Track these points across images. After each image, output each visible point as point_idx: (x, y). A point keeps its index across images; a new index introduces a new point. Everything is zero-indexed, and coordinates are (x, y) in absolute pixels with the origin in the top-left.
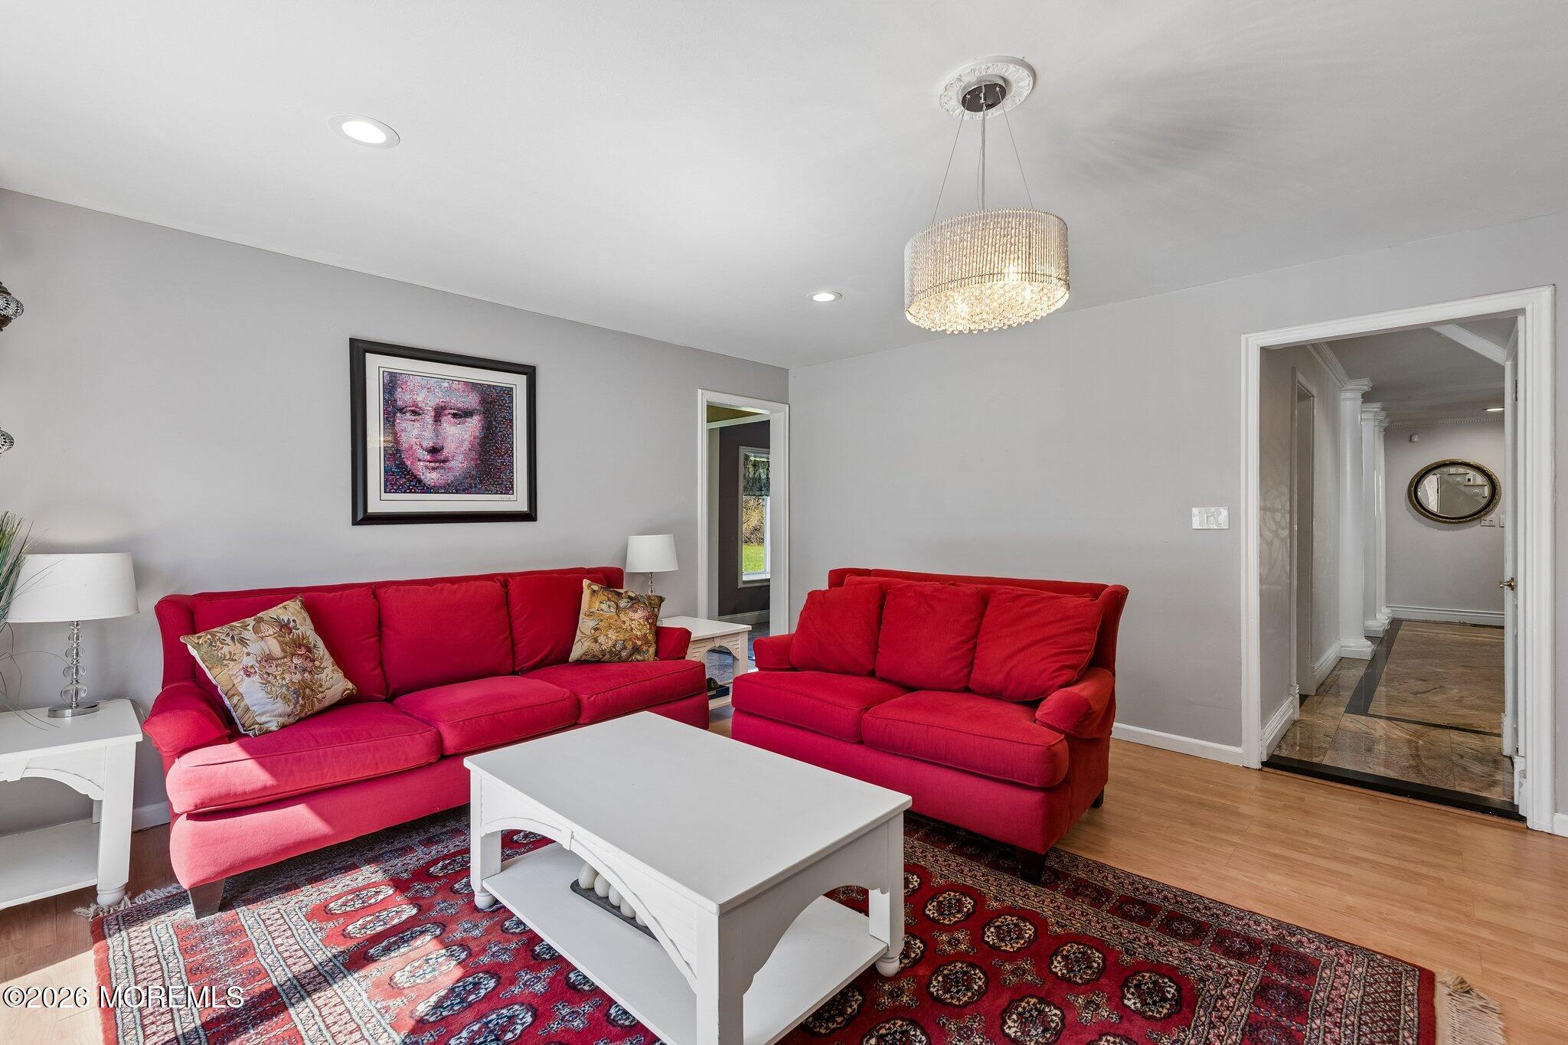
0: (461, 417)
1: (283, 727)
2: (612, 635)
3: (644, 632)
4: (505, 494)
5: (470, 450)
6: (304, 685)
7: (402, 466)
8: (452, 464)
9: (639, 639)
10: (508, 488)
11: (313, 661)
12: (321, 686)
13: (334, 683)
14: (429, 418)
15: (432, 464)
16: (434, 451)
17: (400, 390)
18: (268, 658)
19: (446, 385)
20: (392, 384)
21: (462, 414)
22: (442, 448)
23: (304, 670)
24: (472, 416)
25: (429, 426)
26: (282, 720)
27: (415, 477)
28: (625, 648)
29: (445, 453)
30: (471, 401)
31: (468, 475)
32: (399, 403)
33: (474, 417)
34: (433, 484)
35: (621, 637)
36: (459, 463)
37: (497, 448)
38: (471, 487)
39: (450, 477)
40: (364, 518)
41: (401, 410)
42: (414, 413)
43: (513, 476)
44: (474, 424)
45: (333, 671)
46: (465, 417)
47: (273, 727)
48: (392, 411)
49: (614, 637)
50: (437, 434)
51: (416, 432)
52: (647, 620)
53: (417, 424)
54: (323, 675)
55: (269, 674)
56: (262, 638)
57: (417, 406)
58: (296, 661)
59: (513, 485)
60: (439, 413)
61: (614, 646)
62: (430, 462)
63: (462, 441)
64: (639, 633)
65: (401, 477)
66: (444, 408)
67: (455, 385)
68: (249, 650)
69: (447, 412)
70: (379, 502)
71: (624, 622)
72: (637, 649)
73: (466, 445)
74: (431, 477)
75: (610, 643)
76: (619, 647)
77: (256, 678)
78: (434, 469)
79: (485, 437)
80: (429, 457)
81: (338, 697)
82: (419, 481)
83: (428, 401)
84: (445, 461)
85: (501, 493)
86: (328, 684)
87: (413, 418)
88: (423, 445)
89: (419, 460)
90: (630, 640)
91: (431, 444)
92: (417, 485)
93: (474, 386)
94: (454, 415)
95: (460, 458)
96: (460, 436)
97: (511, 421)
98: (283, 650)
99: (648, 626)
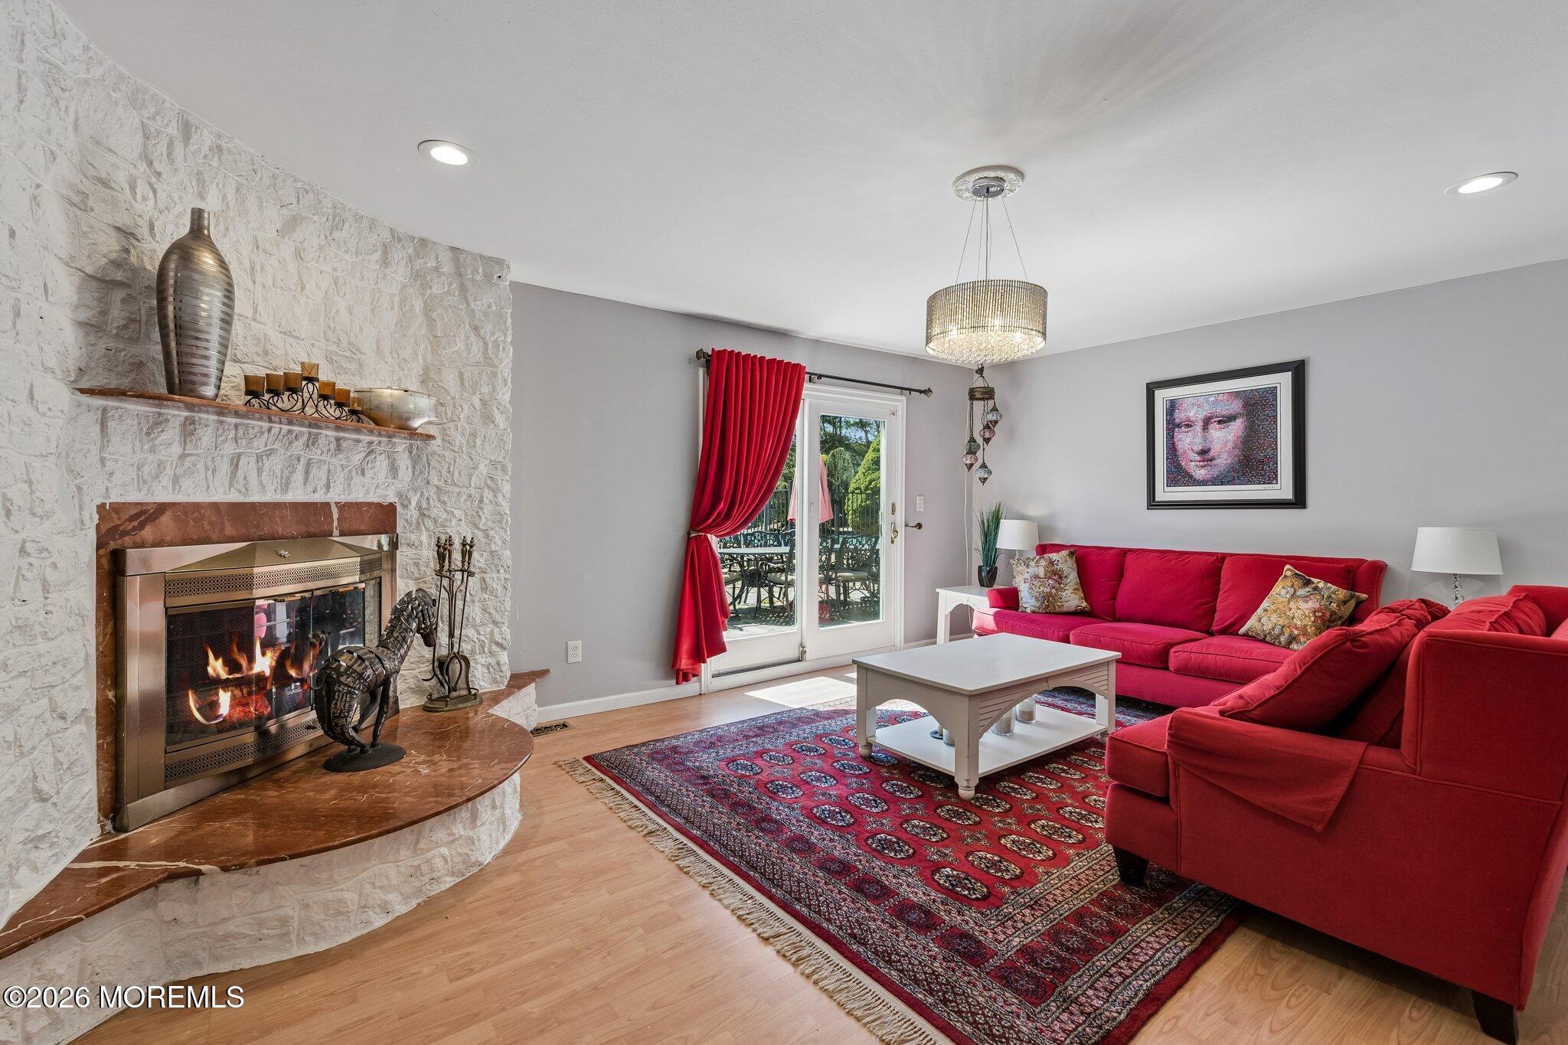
0: (1225, 422)
1: (1034, 612)
2: (1274, 618)
3: (1304, 622)
4: (1267, 483)
5: (1233, 448)
6: (1049, 595)
7: (1179, 467)
8: (1217, 462)
9: (1297, 628)
10: (1272, 478)
11: (1060, 584)
12: (1061, 598)
13: (1072, 599)
14: (1198, 428)
15: (1202, 463)
16: (1204, 452)
17: (1177, 411)
18: (1037, 577)
19: (1212, 399)
20: (1172, 406)
21: (1226, 420)
22: (1209, 450)
23: (1053, 588)
24: (1235, 419)
25: (1199, 434)
26: (1033, 608)
27: (1188, 474)
28: (1282, 633)
29: (1212, 453)
30: (1236, 406)
31: (1232, 469)
32: (1177, 421)
33: (1238, 420)
34: (1202, 479)
35: (1281, 622)
36: (1224, 460)
37: (1260, 443)
38: (1234, 479)
39: (1215, 472)
40: (1153, 504)
41: (1179, 426)
42: (1188, 426)
43: (1277, 467)
44: (1237, 427)
45: (1072, 593)
46: (1229, 422)
47: (1028, 610)
48: (1172, 426)
49: (1275, 621)
50: (1205, 439)
51: (1188, 440)
52: (1314, 612)
53: (1190, 434)
54: (1064, 594)
55: (1033, 584)
56: (1038, 566)
57: (1189, 420)
58: (1050, 581)
59: (1276, 476)
60: (1207, 422)
61: (1273, 629)
62: (1200, 462)
63: (1226, 444)
64: (1299, 623)
65: (1178, 475)
66: (1212, 417)
67: (1220, 398)
68: (1029, 570)
69: (1213, 420)
70: (1163, 493)
71: (1290, 609)
72: (1294, 638)
73: (1230, 445)
74: (1200, 473)
75: (1270, 627)
76: (1277, 631)
77: (1027, 585)
78: (1203, 467)
79: (1248, 435)
80: (1199, 458)
81: (1072, 609)
82: (1191, 477)
83: (1196, 414)
84: (1211, 460)
85: (1264, 483)
86: (1066, 599)
87: (1187, 430)
88: (1194, 449)
89: (1191, 461)
90: (1289, 627)
91: (1200, 448)
92: (1188, 479)
93: (1237, 394)
94: (1220, 422)
95: (1225, 456)
96: (1225, 439)
97: (1275, 417)
98: (1045, 575)
99: (1312, 619)
